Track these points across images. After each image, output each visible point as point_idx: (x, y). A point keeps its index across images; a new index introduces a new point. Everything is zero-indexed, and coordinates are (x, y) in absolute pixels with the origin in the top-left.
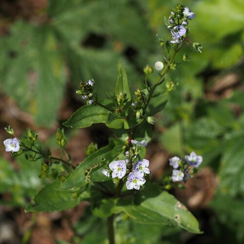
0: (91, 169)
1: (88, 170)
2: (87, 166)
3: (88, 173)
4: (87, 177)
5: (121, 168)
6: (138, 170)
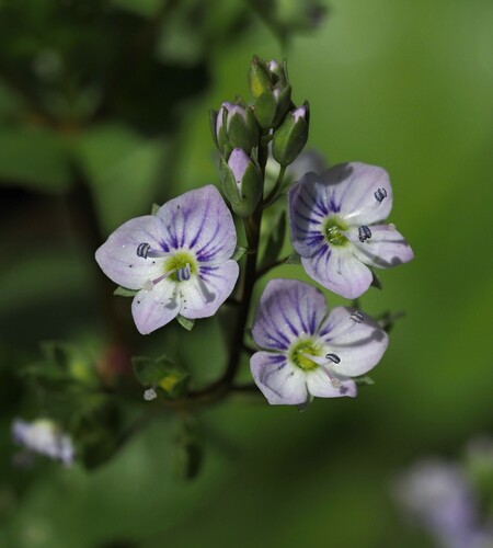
5: (192, 254)
6: (321, 245)
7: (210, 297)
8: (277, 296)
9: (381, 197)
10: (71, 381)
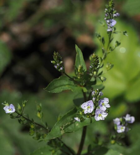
0: (64, 126)
1: (62, 127)
2: (61, 125)
3: (62, 129)
4: (62, 131)
5: (90, 106)
6: (102, 106)
7: (90, 111)
8: (97, 110)
9: (107, 102)
10: (80, 114)
